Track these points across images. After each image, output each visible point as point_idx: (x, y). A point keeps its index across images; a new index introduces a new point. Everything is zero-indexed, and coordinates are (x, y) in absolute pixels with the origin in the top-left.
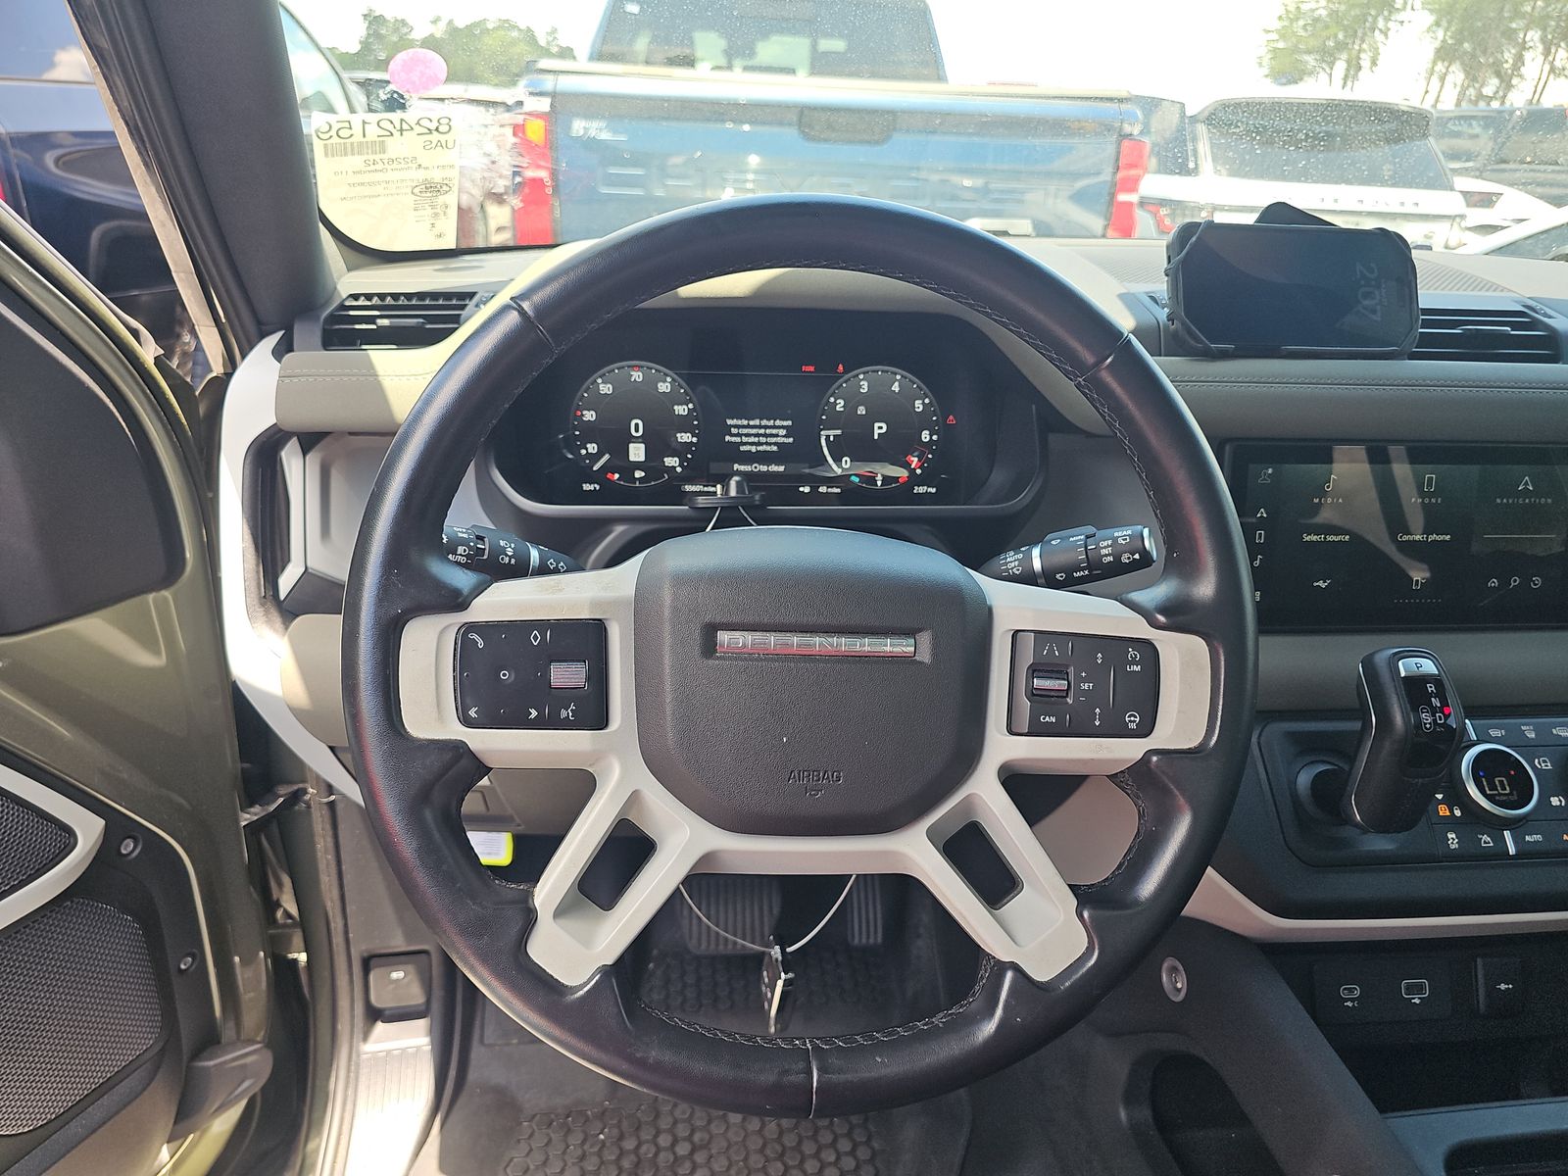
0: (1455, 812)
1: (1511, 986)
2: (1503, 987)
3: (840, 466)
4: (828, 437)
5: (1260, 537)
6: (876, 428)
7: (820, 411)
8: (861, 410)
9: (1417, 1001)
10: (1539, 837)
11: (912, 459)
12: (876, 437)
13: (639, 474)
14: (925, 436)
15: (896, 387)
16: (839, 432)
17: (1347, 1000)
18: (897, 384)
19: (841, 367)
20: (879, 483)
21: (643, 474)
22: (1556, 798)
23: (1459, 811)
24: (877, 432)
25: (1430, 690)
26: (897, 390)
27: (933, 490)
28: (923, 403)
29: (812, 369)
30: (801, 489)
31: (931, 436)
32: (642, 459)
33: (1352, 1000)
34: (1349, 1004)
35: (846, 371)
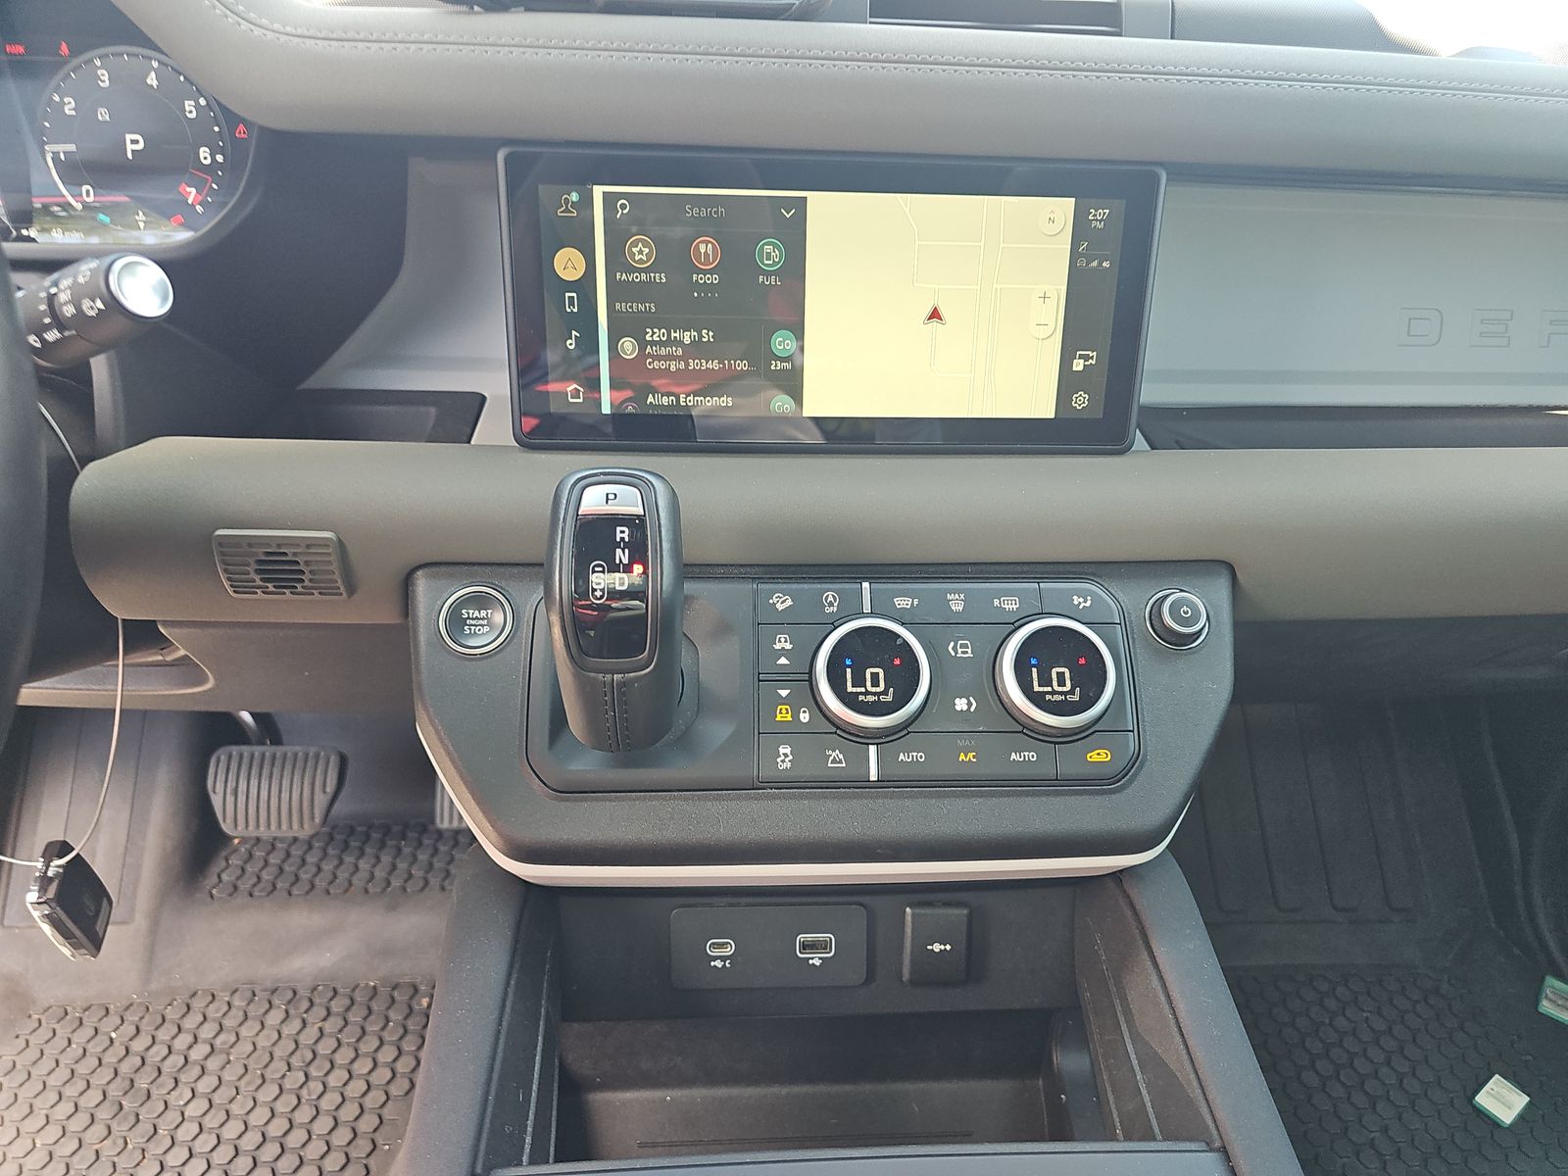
0: (802, 715)
1: (948, 947)
2: (937, 947)
3: (78, 198)
4: (56, 155)
5: (571, 303)
6: (128, 142)
7: (40, 114)
8: (103, 115)
9: (817, 962)
10: (920, 757)
11: (188, 189)
12: (130, 156)
14: (204, 153)
15: (152, 80)
16: (72, 147)
17: (715, 958)
18: (153, 74)
19: (64, 47)
22: (964, 700)
23: (807, 715)
24: (130, 147)
25: (619, 536)
26: (155, 83)
28: (197, 106)
29: (21, 49)
31: (213, 156)
33: (723, 959)
34: (718, 964)
35: (75, 52)
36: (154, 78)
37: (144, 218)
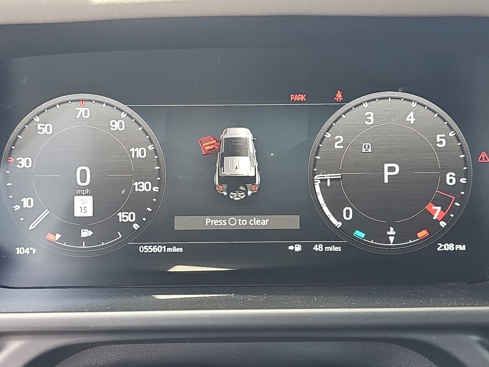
3: (339, 217)
4: (324, 181)
6: (386, 169)
7: (313, 150)
11: (434, 208)
12: (386, 181)
13: (86, 233)
14: (450, 178)
15: (411, 118)
16: (338, 176)
18: (412, 114)
19: (339, 96)
20: (392, 239)
21: (91, 233)
24: (387, 174)
26: (412, 120)
27: (463, 248)
28: (447, 138)
29: (303, 98)
30: (291, 248)
31: (458, 178)
32: (90, 213)
35: (346, 100)
36: (412, 117)
37: (394, 233)
